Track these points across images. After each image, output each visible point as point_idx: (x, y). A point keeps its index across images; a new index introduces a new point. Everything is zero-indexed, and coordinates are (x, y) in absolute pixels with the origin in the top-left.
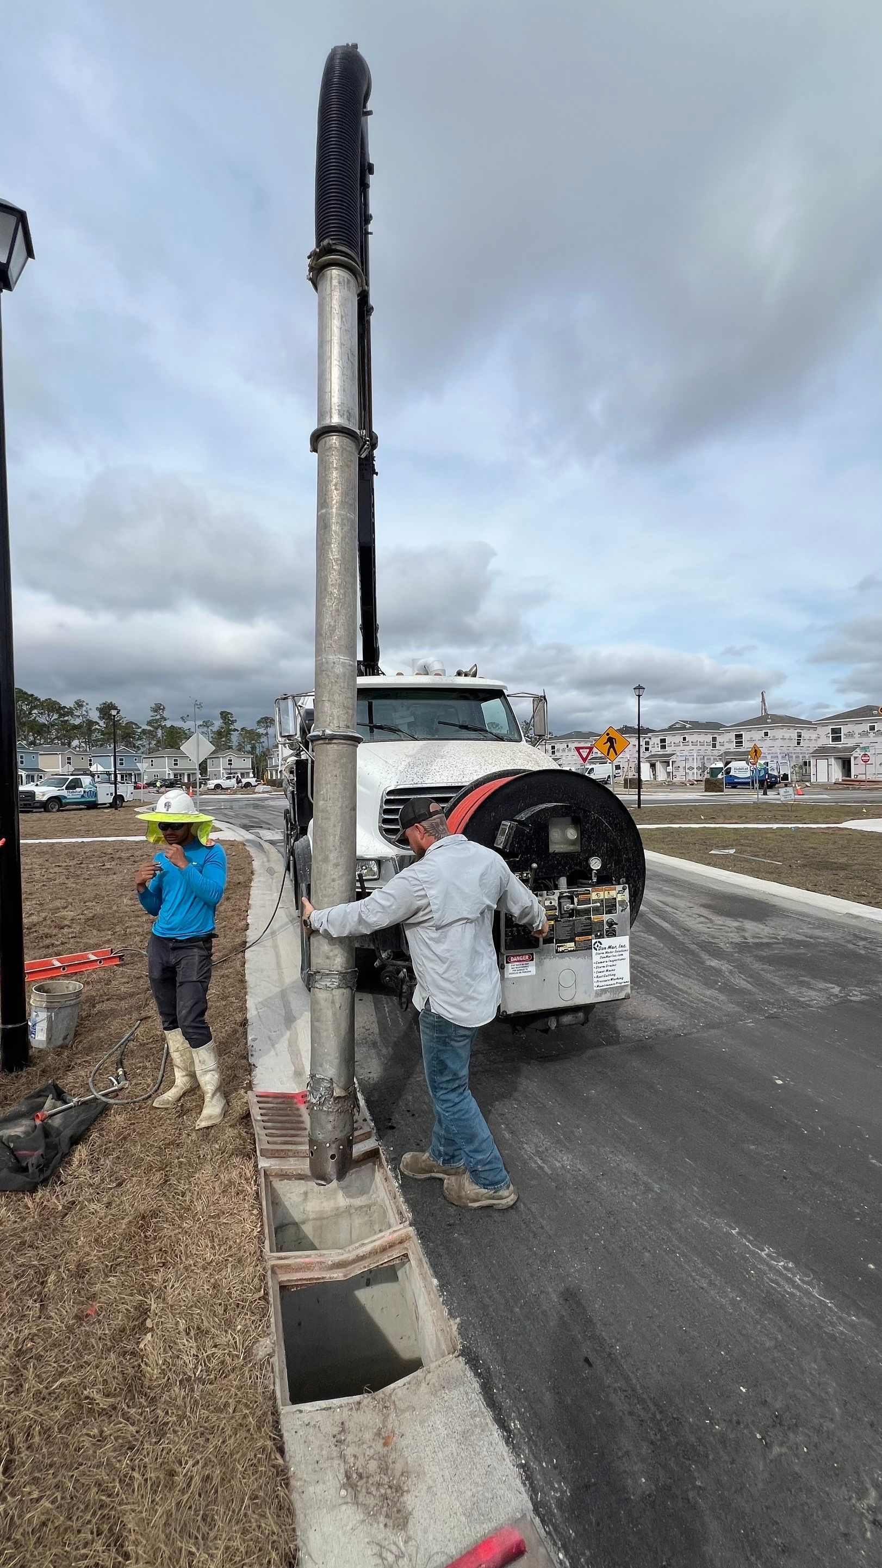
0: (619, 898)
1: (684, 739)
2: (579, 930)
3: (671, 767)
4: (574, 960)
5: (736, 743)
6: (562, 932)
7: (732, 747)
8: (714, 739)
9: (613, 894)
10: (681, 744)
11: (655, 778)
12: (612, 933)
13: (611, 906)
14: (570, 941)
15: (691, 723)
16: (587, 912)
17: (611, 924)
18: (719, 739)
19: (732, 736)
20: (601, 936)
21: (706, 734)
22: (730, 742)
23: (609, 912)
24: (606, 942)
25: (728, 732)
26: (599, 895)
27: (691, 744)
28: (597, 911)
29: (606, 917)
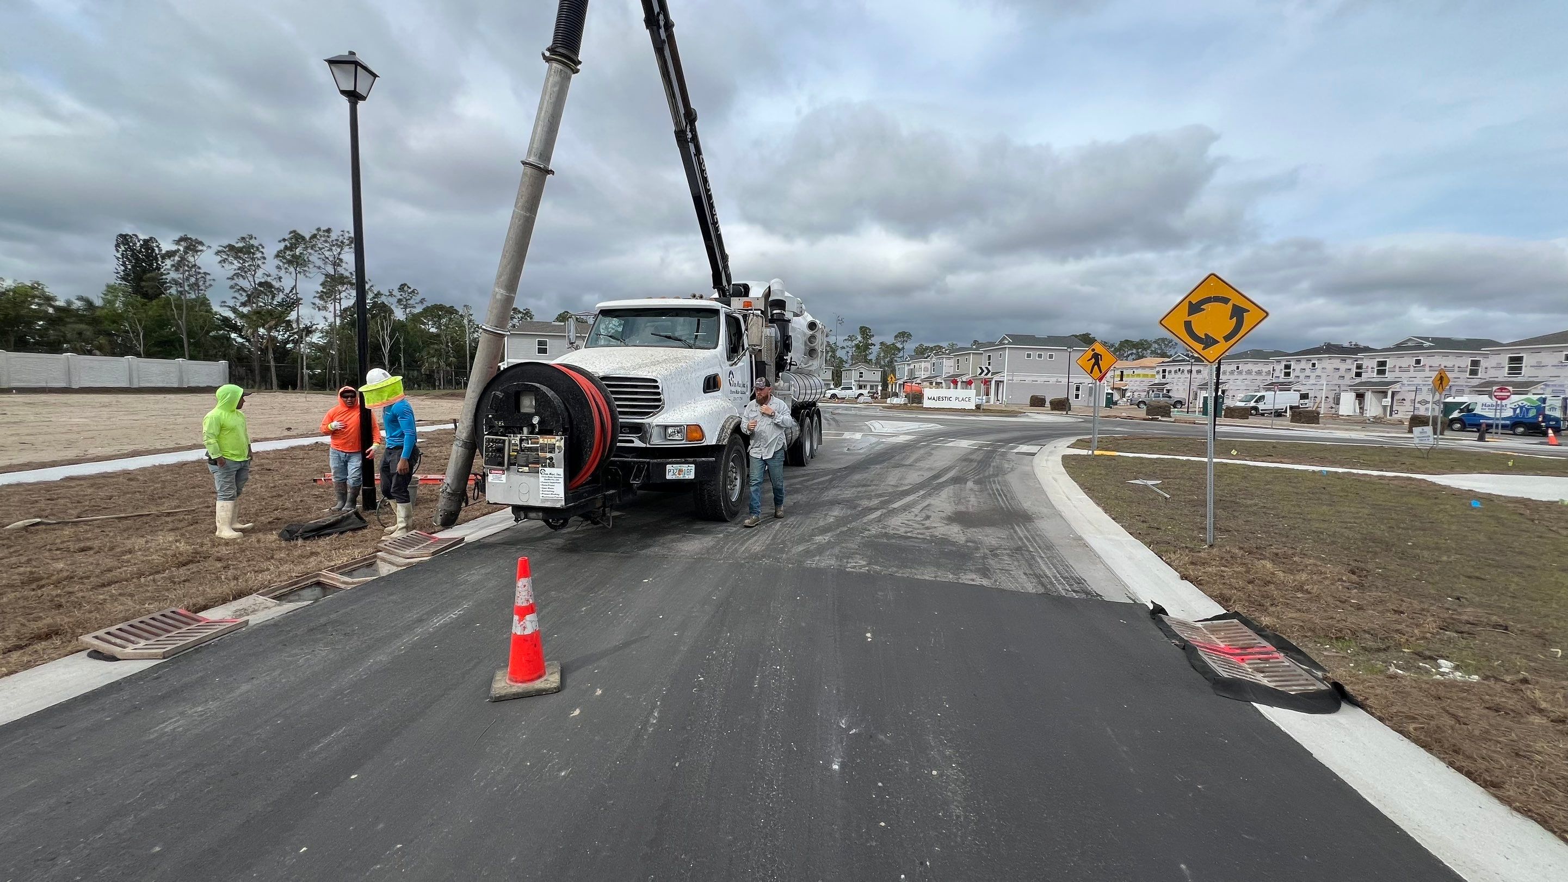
0: (557, 444)
1: (1418, 362)
2: (531, 460)
3: (1389, 399)
4: (528, 478)
5: (1510, 368)
6: (521, 460)
7: (1503, 374)
8: (1475, 363)
9: (553, 441)
10: (1412, 368)
11: (1362, 413)
12: (552, 465)
13: (552, 449)
14: (527, 466)
15: (1434, 340)
16: (536, 450)
17: (551, 459)
18: (1484, 363)
19: (1504, 359)
20: (545, 466)
21: (1460, 355)
22: (1499, 367)
23: (550, 452)
24: (548, 470)
25: (1498, 353)
26: (544, 440)
27: (1427, 369)
28: (543, 450)
29: (548, 455)
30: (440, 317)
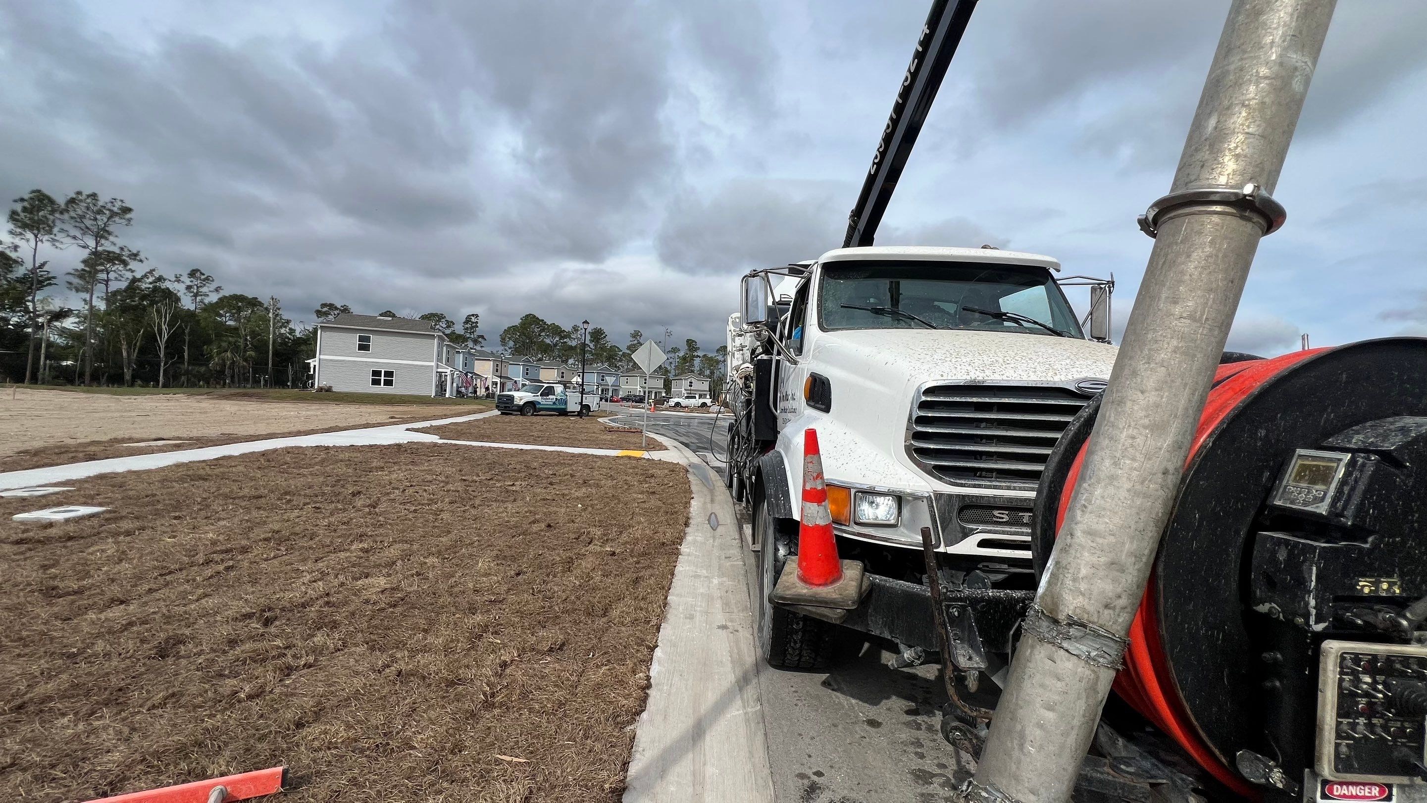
30: (239, 310)
